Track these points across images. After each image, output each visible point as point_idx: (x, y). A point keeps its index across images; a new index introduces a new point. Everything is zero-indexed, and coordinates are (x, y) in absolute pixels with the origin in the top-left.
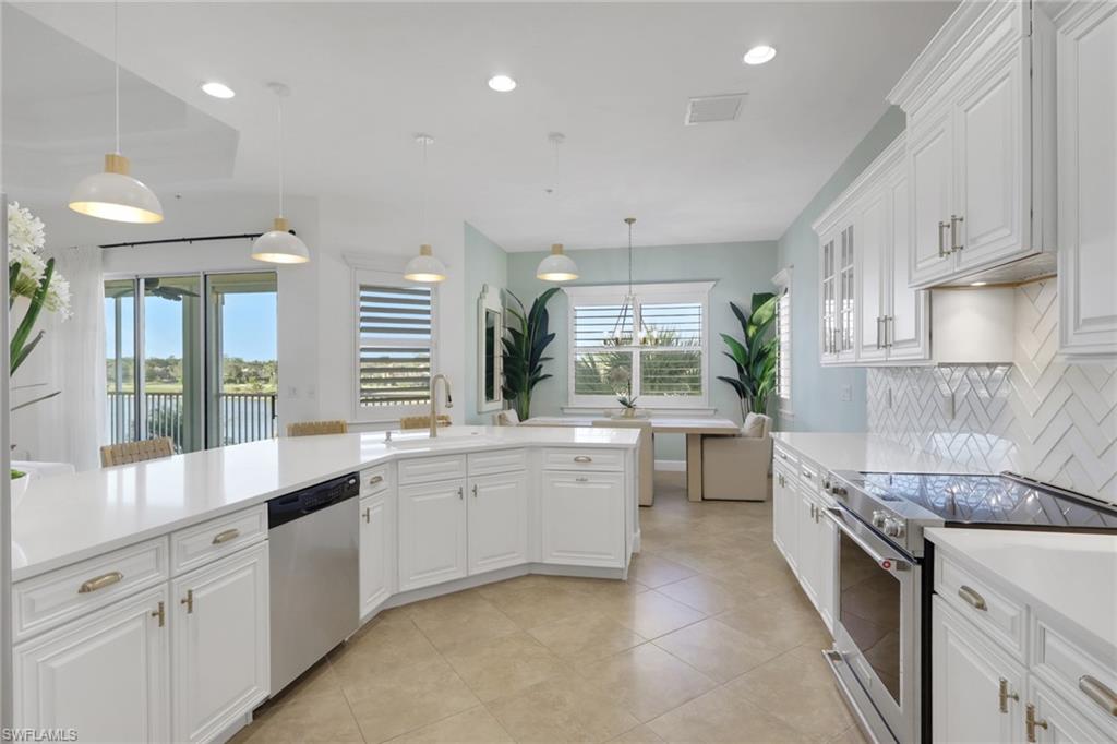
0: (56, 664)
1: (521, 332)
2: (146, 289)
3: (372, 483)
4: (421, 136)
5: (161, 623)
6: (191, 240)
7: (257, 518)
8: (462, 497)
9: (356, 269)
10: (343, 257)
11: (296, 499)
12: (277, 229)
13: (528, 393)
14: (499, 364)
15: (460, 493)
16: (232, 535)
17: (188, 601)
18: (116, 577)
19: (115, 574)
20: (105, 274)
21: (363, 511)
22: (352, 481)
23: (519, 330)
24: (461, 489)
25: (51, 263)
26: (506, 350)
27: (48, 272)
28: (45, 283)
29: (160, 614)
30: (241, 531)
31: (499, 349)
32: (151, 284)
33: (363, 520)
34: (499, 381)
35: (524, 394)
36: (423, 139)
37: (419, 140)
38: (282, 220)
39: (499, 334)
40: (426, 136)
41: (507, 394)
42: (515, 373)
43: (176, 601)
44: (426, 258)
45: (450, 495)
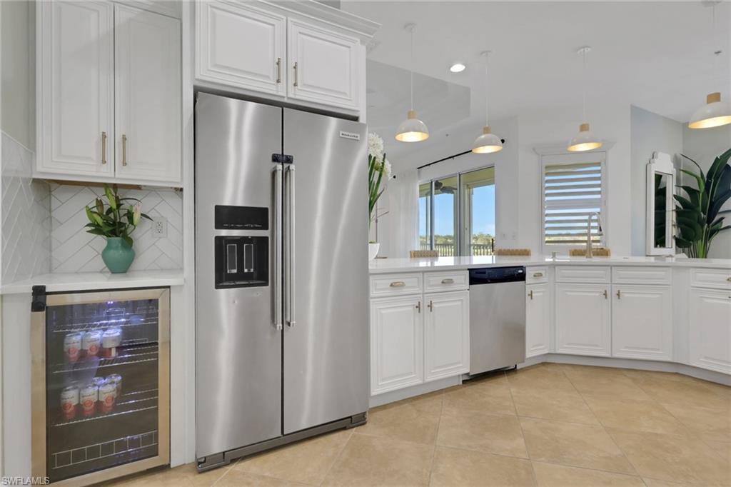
0: (383, 312)
1: (698, 189)
2: (436, 189)
3: (535, 276)
4: (580, 48)
5: (419, 311)
6: (453, 157)
7: (463, 277)
8: (606, 298)
9: (543, 156)
10: (534, 149)
11: (485, 273)
12: (484, 133)
13: (706, 243)
14: (671, 217)
15: (605, 294)
16: (450, 282)
17: (430, 306)
18: (403, 285)
19: (403, 283)
20: (420, 181)
21: (528, 292)
22: (520, 271)
23: (695, 186)
24: (606, 291)
25: (385, 155)
26: (680, 206)
27: (384, 159)
28: (383, 163)
29: (418, 307)
30: (455, 282)
31: (671, 205)
32: (438, 185)
33: (528, 298)
34: (671, 231)
35: (700, 244)
36: (582, 50)
37: (579, 52)
38: (487, 128)
39: (671, 191)
40: (584, 48)
41: (680, 243)
42: (690, 226)
43: (426, 305)
44: (585, 133)
45: (597, 294)
